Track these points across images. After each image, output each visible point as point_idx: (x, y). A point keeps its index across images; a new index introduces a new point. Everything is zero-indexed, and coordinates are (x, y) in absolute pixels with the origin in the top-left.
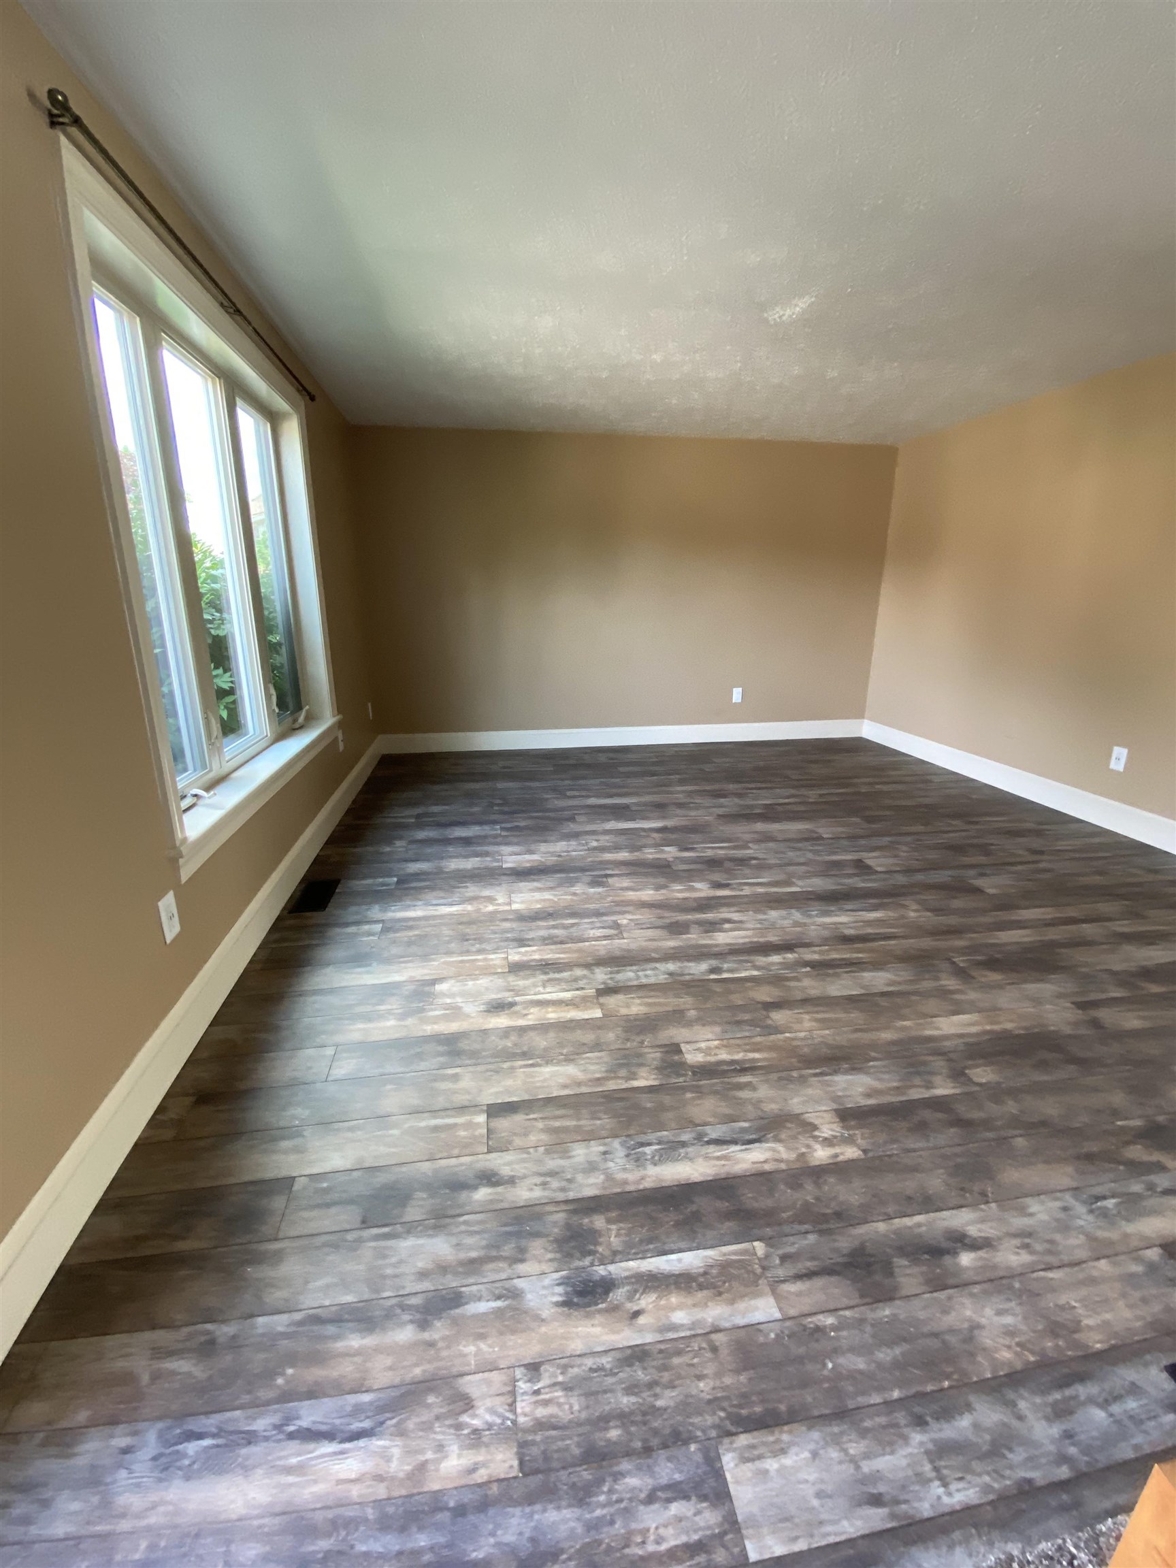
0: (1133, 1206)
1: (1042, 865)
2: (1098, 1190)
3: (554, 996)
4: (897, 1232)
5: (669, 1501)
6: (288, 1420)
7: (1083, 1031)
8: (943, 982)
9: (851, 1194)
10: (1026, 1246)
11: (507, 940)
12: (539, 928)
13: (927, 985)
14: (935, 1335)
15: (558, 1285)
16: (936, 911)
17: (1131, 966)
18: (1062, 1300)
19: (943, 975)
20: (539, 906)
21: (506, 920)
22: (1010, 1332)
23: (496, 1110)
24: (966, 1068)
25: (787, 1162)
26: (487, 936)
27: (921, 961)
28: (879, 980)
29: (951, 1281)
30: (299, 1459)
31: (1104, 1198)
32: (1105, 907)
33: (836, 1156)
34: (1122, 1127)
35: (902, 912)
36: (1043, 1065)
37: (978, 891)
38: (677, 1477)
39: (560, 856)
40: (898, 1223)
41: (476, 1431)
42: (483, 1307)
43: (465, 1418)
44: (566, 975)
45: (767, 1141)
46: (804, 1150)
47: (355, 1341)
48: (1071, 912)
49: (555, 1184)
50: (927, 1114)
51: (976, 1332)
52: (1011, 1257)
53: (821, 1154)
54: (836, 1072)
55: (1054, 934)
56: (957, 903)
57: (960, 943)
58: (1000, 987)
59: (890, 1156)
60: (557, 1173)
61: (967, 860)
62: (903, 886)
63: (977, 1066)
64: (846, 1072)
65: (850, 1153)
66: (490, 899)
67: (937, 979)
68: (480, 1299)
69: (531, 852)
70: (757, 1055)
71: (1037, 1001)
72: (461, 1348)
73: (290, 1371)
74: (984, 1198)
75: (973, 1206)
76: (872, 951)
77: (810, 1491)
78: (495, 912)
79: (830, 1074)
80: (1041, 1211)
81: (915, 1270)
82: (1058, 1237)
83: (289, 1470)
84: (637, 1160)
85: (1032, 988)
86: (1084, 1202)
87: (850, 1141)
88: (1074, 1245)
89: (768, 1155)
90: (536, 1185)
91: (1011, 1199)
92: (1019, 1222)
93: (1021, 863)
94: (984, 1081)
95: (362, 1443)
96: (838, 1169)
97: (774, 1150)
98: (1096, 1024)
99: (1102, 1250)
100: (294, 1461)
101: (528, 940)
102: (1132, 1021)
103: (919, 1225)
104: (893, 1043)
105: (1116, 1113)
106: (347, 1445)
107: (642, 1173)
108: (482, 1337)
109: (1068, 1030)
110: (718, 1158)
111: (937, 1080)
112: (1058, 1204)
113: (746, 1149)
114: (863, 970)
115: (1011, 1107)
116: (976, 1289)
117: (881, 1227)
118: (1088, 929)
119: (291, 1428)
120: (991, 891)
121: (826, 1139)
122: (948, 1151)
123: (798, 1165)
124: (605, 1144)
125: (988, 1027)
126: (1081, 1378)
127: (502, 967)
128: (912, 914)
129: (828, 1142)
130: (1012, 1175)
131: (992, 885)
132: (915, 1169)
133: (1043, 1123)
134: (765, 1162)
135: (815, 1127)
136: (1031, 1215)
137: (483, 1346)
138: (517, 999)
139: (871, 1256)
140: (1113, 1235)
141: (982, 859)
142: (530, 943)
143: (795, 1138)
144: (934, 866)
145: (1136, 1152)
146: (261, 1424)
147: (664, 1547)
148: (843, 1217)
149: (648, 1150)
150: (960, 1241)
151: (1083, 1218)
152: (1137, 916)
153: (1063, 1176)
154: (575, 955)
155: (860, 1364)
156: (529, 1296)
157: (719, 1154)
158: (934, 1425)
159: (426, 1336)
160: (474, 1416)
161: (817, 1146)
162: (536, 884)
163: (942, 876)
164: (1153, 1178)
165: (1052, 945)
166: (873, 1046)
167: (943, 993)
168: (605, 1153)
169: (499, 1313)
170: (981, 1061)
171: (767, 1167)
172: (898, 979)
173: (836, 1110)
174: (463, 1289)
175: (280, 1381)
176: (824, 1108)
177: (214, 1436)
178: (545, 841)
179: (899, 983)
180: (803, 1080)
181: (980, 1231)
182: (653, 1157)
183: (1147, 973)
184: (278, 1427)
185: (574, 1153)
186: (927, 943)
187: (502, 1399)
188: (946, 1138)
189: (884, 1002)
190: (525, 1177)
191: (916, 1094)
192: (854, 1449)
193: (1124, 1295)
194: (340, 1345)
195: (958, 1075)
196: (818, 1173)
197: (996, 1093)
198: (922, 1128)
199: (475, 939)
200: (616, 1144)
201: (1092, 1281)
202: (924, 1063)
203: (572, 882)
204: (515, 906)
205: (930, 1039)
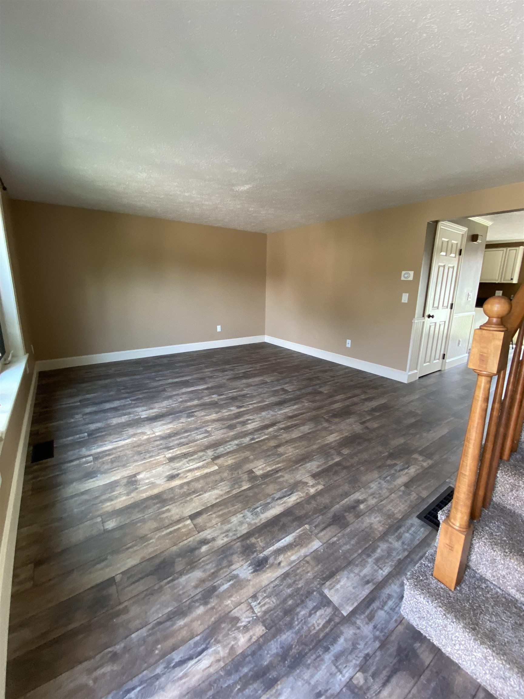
0: (394, 477)
1: (336, 381)
2: (384, 476)
3: (195, 466)
4: (343, 506)
5: (316, 612)
6: (169, 663)
7: (365, 431)
8: (324, 425)
9: (325, 500)
10: (374, 497)
11: (161, 449)
12: (173, 440)
13: (320, 427)
14: (363, 531)
15: (249, 566)
16: (313, 402)
17: (369, 409)
19: (323, 423)
20: (169, 431)
21: (157, 440)
22: (380, 522)
23: (193, 517)
24: (340, 450)
25: (303, 497)
26: (150, 450)
27: (315, 419)
28: (306, 429)
29: (362, 514)
30: (183, 672)
31: (387, 477)
32: (357, 391)
33: (316, 490)
34: (384, 456)
35: (303, 404)
36: (359, 444)
37: (321, 393)
38: (315, 604)
39: (167, 408)
40: (341, 503)
41: (245, 626)
42: (226, 586)
43: (239, 624)
44: (196, 456)
45: (295, 493)
46: (307, 491)
47: (181, 623)
48: (349, 395)
49: (231, 534)
50: (336, 468)
51: (372, 526)
52: (372, 502)
53: (312, 491)
54: (306, 463)
55: (347, 403)
56: (317, 398)
57: (323, 411)
58: (340, 423)
59: (331, 484)
60: (229, 530)
61: (315, 383)
62: (299, 395)
63: (343, 449)
64: (309, 462)
65: (320, 487)
66: (144, 433)
67: (322, 424)
68: (223, 584)
69: (152, 409)
70: (279, 465)
71: (351, 425)
72: (225, 604)
73: (159, 646)
74: (360, 488)
75: (358, 491)
76: (299, 419)
77: (351, 588)
78: (148, 439)
79: (304, 464)
80: (374, 486)
81: (351, 515)
82: (380, 492)
83: (181, 678)
84: (256, 514)
85: (348, 421)
86: (383, 480)
87: (318, 484)
88: (385, 492)
89: (297, 497)
90: (224, 537)
91: (366, 485)
92: (371, 491)
93: (330, 381)
94: (346, 453)
95: (205, 653)
96: (319, 493)
97: (298, 494)
98: (367, 428)
99: (392, 491)
100: (181, 674)
101: (171, 446)
102: (375, 425)
103: (347, 501)
104: (318, 448)
105: (381, 453)
106: (199, 657)
107: (260, 518)
108: (231, 596)
109: (361, 432)
110: (282, 504)
111: (334, 457)
112: (377, 483)
114: (300, 427)
115: (356, 459)
116: (367, 514)
117: (337, 506)
118: (355, 399)
119: (172, 665)
120: (325, 392)
121: (312, 485)
122: (346, 477)
123: (307, 497)
124: (242, 514)
125: (341, 436)
126: (400, 527)
127: (165, 461)
128: (306, 404)
129: (313, 486)
130: (364, 479)
131: (325, 389)
132: (339, 486)
133: (365, 461)
134: (297, 499)
135: (307, 483)
136: (372, 488)
137: (233, 599)
138: (179, 472)
139: (338, 516)
140: (393, 486)
141: (318, 382)
142: (173, 448)
143: (303, 488)
144: (306, 387)
145: (389, 462)
146: (158, 670)
147: (321, 626)
148: (327, 507)
149: (258, 509)
150: (359, 502)
151: (385, 485)
152: (365, 393)
153: (375, 475)
154: (196, 448)
155: (348, 547)
156: (240, 575)
157: (282, 502)
158: (373, 555)
159: (209, 606)
160: (242, 622)
161: (310, 489)
162: (162, 422)
163: (310, 389)
164: (395, 468)
165: (348, 406)
166: (313, 451)
167: (325, 429)
168: (244, 516)
169: (233, 586)
170: (344, 447)
171: (298, 501)
172: (311, 427)
173: (311, 475)
174: (215, 584)
175: (157, 652)
176: (307, 476)
177: (140, 685)
178: (157, 402)
179: (312, 428)
180: (297, 469)
181: (362, 497)
182: (261, 511)
183: (374, 410)
184: (167, 667)
185: (232, 521)
186: (314, 413)
187: (248, 612)
188: (344, 473)
189: (310, 436)
190: (218, 536)
191: (331, 463)
192: (356, 571)
193: (400, 501)
194: (176, 627)
195: (339, 454)
196: (314, 497)
197: (351, 456)
198: (336, 473)
199: (145, 452)
200: (246, 512)
201: (392, 501)
202: (329, 452)
203: (178, 418)
204: (157, 434)
205: (328, 444)
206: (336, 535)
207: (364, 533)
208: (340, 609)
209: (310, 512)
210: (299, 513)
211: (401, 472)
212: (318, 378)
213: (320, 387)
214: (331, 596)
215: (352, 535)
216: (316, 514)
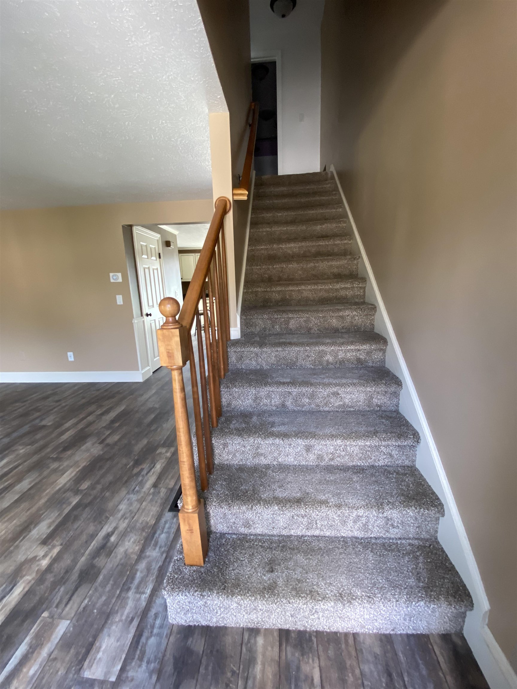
0: (142, 484)
2: (133, 487)
4: (89, 554)
8: (52, 467)
10: (125, 519)
13: (46, 473)
18: (140, 521)
24: (78, 488)
25: (33, 579)
27: (38, 466)
28: (25, 485)
31: (135, 488)
33: (51, 557)
34: (129, 467)
36: (101, 468)
40: (87, 552)
45: (19, 582)
50: (75, 513)
52: (123, 525)
53: (45, 563)
54: (30, 531)
57: (49, 450)
58: (73, 454)
59: (71, 536)
63: (81, 485)
64: (34, 527)
65: (56, 551)
67: (48, 468)
74: (107, 518)
75: (106, 523)
79: (28, 534)
80: (123, 507)
81: (101, 557)
82: (131, 508)
85: (83, 448)
86: (132, 494)
87: (54, 547)
88: (136, 505)
91: (114, 511)
92: (120, 515)
94: (86, 487)
96: (55, 560)
103: (94, 545)
104: (46, 502)
105: (126, 465)
111: (71, 500)
112: (126, 500)
113: (12, 594)
114: (14, 487)
115: (99, 487)
116: (120, 542)
117: (83, 559)
121: (43, 556)
122: (89, 516)
123: (39, 575)
125: (78, 470)
126: (155, 533)
129: (45, 556)
130: (110, 505)
132: (82, 532)
133: (110, 483)
134: (24, 588)
135: (35, 557)
136: (121, 510)
139: (85, 570)
140: (142, 495)
145: (136, 470)
148: (68, 571)
150: (108, 536)
151: (133, 497)
153: (123, 492)
164: (142, 473)
166: (39, 509)
167: (55, 471)
170: (82, 481)
171: (26, 589)
172: (32, 479)
173: (40, 544)
176: (35, 547)
179: (34, 480)
180: (17, 547)
181: (112, 528)
186: (35, 458)
188: (86, 513)
189: (32, 492)
193: (152, 506)
195: (77, 492)
196: (49, 568)
197: (92, 487)
198: (76, 518)
201: (144, 509)
202: (64, 498)
205: (60, 489)
206: (86, 596)
207: (120, 567)
208: (107, 679)
209: (45, 593)
210: (28, 606)
211: (149, 474)
212: (37, 410)
213: (41, 420)
214: (94, 674)
215: (107, 580)
216: (55, 589)
